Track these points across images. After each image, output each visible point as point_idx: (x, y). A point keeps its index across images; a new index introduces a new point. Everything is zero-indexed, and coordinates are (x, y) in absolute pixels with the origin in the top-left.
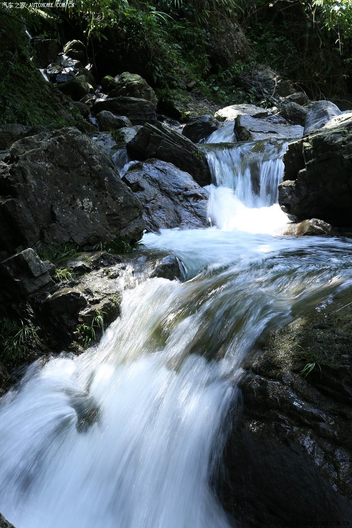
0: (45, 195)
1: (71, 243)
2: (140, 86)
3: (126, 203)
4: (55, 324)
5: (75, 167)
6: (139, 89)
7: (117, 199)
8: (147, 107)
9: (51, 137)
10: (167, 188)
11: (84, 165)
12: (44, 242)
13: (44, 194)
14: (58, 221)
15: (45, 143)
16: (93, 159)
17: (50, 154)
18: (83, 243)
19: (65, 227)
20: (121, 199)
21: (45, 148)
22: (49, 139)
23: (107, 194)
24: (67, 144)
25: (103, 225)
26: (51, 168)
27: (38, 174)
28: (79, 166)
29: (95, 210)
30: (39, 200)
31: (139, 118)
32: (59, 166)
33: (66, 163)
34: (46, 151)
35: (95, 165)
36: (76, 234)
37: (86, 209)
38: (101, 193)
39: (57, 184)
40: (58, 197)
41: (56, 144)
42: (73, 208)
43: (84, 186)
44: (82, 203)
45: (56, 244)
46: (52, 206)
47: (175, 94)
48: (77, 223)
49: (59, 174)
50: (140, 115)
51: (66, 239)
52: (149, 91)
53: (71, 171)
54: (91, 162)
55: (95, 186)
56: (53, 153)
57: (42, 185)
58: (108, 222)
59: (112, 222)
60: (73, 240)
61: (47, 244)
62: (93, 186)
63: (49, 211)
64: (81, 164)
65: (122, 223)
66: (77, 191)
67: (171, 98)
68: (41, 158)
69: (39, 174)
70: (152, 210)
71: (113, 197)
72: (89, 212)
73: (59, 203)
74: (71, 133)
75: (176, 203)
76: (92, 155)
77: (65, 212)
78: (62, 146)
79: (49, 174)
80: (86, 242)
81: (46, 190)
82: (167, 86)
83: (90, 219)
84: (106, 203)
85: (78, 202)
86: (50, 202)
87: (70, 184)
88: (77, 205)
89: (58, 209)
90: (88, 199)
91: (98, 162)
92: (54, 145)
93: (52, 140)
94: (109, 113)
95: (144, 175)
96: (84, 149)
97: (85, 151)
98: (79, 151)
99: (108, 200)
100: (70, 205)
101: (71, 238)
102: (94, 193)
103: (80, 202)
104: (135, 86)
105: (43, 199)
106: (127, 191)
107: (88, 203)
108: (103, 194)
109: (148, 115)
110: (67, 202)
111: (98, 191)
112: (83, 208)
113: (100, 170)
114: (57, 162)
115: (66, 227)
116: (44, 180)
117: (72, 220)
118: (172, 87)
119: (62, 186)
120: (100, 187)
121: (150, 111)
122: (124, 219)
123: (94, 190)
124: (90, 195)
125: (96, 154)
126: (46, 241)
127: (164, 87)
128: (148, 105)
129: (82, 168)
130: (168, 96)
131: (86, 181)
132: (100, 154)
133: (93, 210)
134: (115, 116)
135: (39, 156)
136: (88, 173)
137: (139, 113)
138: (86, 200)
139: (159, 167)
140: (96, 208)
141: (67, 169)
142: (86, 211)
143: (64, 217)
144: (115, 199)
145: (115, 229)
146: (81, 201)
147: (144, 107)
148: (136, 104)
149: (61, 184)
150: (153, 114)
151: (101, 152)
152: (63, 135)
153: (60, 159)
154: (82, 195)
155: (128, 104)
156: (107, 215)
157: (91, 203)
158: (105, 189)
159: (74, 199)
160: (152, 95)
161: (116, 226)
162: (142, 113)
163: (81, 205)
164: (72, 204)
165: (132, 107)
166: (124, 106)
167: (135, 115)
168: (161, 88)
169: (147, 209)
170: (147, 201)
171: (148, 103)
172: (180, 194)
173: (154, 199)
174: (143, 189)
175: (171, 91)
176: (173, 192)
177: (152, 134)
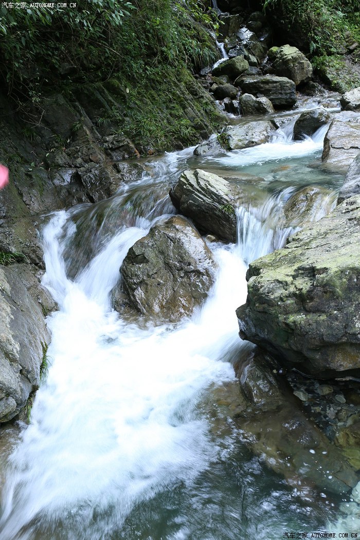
2: (294, 59)
6: (293, 62)
8: (287, 86)
10: (171, 262)
31: (280, 96)
47: (332, 61)
50: (281, 93)
52: (302, 64)
67: (326, 66)
70: (151, 286)
75: (175, 280)
82: (325, 53)
94: (250, 96)
104: (289, 60)
109: (288, 93)
118: (330, 54)
121: (290, 89)
127: (322, 55)
128: (288, 85)
130: (323, 64)
134: (255, 99)
137: (280, 91)
139: (170, 235)
147: (285, 86)
148: (278, 84)
150: (293, 92)
155: (270, 85)
160: (306, 66)
162: (283, 92)
165: (274, 87)
166: (267, 87)
167: (276, 94)
168: (319, 56)
169: (147, 284)
170: (149, 276)
171: (288, 82)
172: (182, 269)
173: (156, 273)
174: (147, 261)
175: (327, 58)
176: (175, 266)
177: (185, 187)
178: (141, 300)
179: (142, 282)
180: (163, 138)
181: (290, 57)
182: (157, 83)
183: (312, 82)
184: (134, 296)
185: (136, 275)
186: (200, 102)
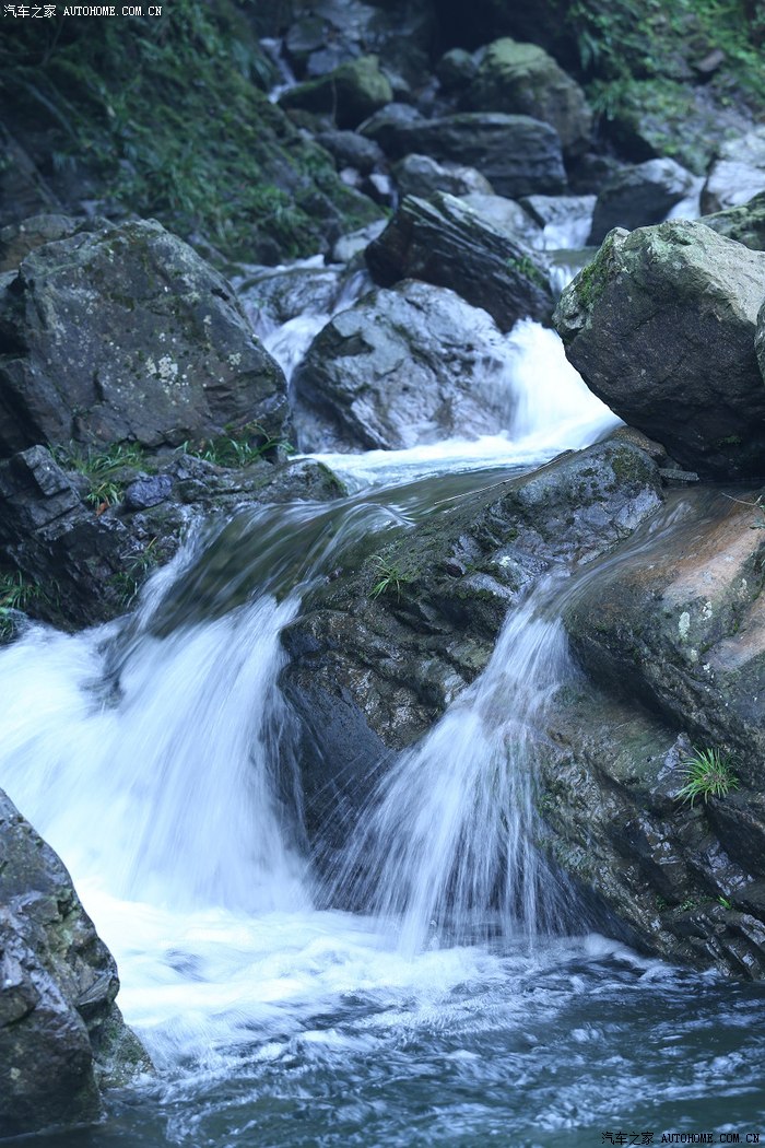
0: (83, 351)
1: (132, 443)
2: (536, 79)
3: (247, 365)
4: (75, 576)
5: (145, 299)
6: (534, 86)
7: (228, 358)
9: (99, 241)
10: (427, 347)
11: (166, 294)
12: (78, 440)
13: (81, 351)
14: (107, 401)
15: (86, 252)
16: (184, 282)
17: (94, 274)
18: (153, 441)
19: (120, 412)
20: (235, 358)
21: (86, 263)
22: (95, 245)
23: (207, 350)
24: (131, 253)
25: (196, 408)
26: (97, 300)
27: (69, 311)
28: (155, 296)
29: (182, 380)
30: (71, 361)
31: (512, 171)
32: (112, 296)
33: (127, 290)
34: (88, 268)
35: (186, 293)
36: (142, 426)
37: (165, 378)
38: (196, 347)
39: (107, 330)
40: (109, 355)
41: (108, 254)
42: (139, 377)
43: (163, 335)
44: (158, 367)
45: (102, 443)
46: (96, 374)
47: (650, 95)
48: (145, 404)
49: (112, 311)
50: (516, 162)
51: (121, 434)
52: (562, 93)
53: (137, 306)
54: (179, 288)
55: (184, 336)
56: (100, 273)
57: (77, 333)
58: (209, 402)
59: (217, 403)
60: (135, 436)
61: (85, 443)
62: (179, 335)
63: (92, 382)
64: (159, 293)
65: (240, 405)
66: (148, 344)
67: (634, 108)
68: (78, 281)
69: (72, 312)
70: (388, 393)
71: (219, 355)
72: (171, 383)
73: (109, 367)
74: (142, 232)
75: (442, 380)
76: (180, 273)
77: (121, 384)
78: (120, 258)
79: (91, 312)
80: (162, 441)
81: (86, 343)
82: (627, 72)
83: (172, 396)
84: (205, 367)
85: (150, 364)
86: (94, 364)
87: (134, 331)
88: (148, 371)
89: (108, 377)
90: (169, 359)
91: (193, 286)
92: (104, 256)
93: (102, 247)
94: (425, 162)
95: (377, 318)
96: (164, 263)
97: (168, 267)
98: (155, 267)
99: (210, 359)
100: (133, 370)
101: (131, 433)
102: (183, 347)
103: (153, 366)
104: (521, 79)
105: (77, 360)
106: (251, 344)
107: (168, 366)
108: (200, 348)
109: (540, 162)
110: (127, 366)
111: (191, 344)
112: (158, 376)
113: (195, 303)
114: (109, 289)
115: (122, 412)
116: (81, 324)
117: (136, 400)
118: (643, 74)
119: (118, 334)
120: (196, 335)
121: (544, 150)
122: (242, 397)
123: (181, 342)
124: (174, 350)
125: (189, 271)
126: (82, 439)
127: (617, 76)
129: (161, 300)
130: (623, 102)
131: (168, 325)
132: (198, 271)
133: (179, 379)
134: (440, 170)
135: (73, 278)
136: (172, 308)
137: (514, 156)
138: (164, 360)
139: (414, 298)
140: (184, 376)
141: (129, 302)
142: (163, 381)
143: (120, 394)
144: (222, 356)
145: (225, 417)
146: (156, 362)
147: (526, 140)
148: (505, 133)
149: (117, 332)
150: (554, 159)
151: (200, 268)
152: (124, 236)
153: (116, 284)
154: (158, 351)
156: (207, 389)
157: (175, 367)
158: (205, 340)
159: (141, 360)
160: (572, 102)
161: (225, 410)
162: (522, 157)
163: (154, 371)
164: (136, 369)
165: (496, 142)
166: (473, 139)
167: (502, 163)
168: (606, 80)
169: (376, 392)
170: (378, 377)
171: (537, 129)
172: (454, 358)
173: (394, 371)
174: (370, 349)
175: (635, 87)
176: (439, 355)
177: (416, 223)
178: (369, 420)
179: (363, 391)
180: (229, 223)
181: (522, 72)
182: (172, 88)
183: (592, 158)
184: (352, 414)
185: (349, 374)
186: (296, 155)
